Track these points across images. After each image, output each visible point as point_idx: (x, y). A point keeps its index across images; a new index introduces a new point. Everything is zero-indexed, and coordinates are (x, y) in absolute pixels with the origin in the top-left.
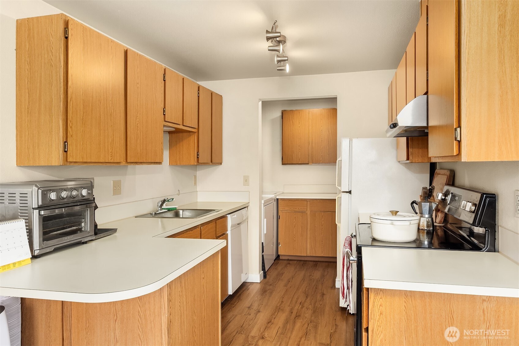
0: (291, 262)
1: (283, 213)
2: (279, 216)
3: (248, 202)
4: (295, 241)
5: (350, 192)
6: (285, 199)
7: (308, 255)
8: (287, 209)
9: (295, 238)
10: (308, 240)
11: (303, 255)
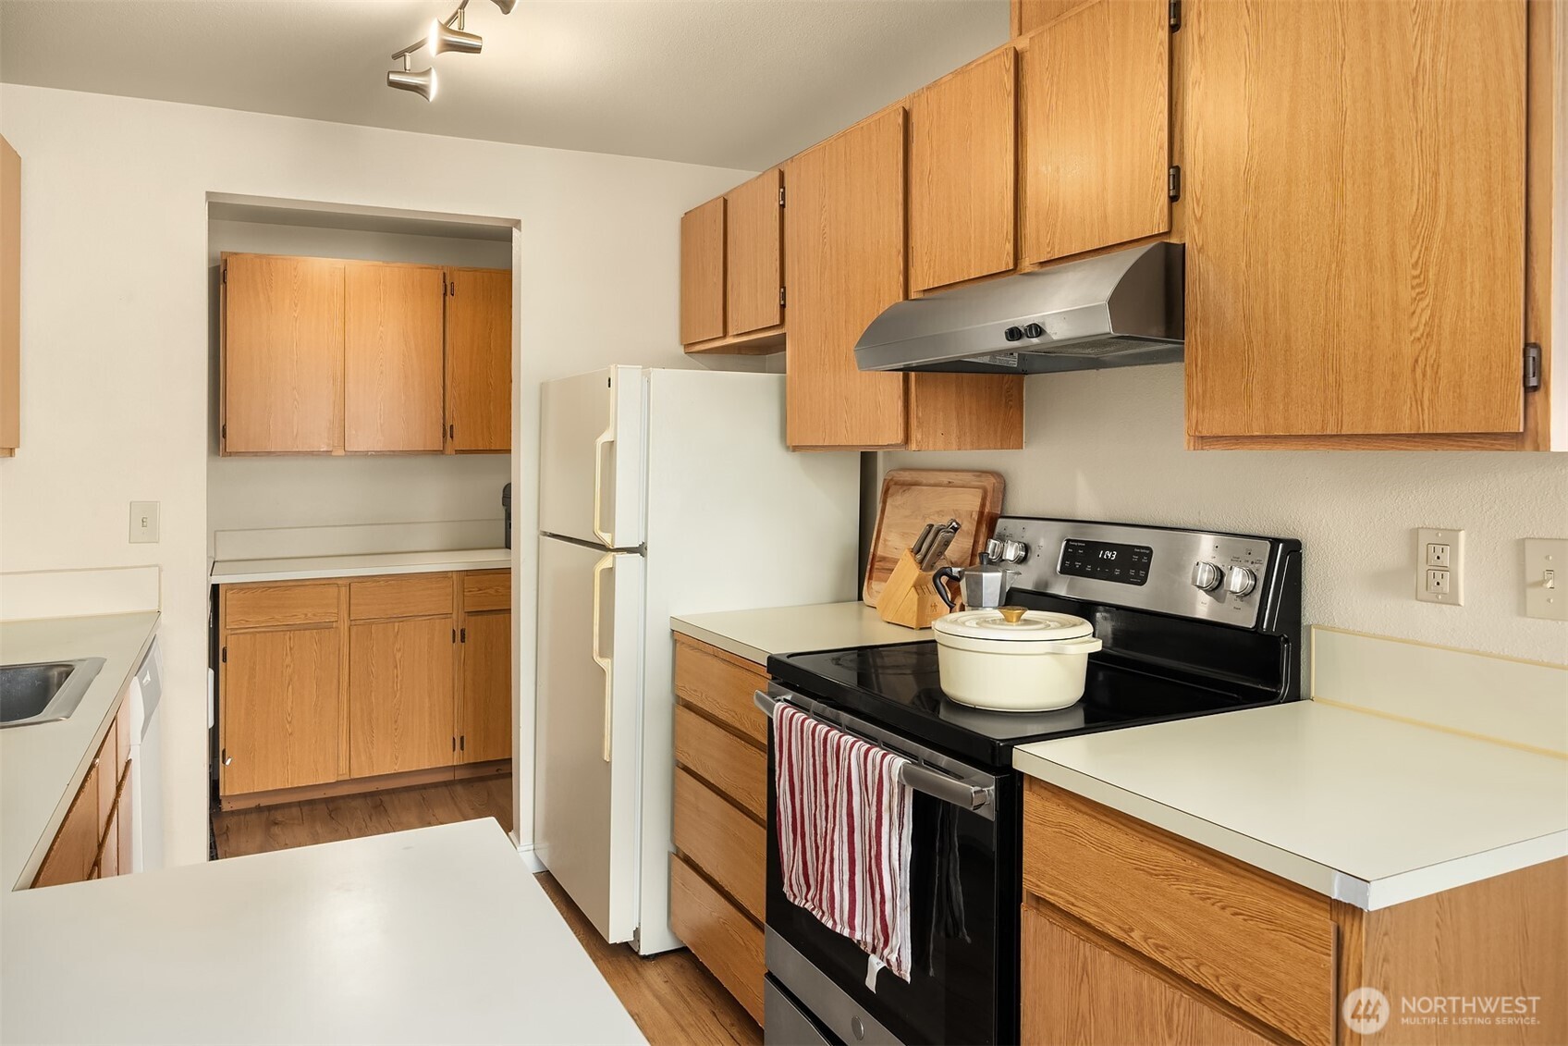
0: (279, 816)
1: (241, 636)
2: (225, 650)
3: (156, 608)
4: (291, 734)
5: (640, 550)
6: (250, 586)
7: (341, 778)
8: (258, 622)
9: (290, 723)
10: (341, 722)
11: (322, 782)
